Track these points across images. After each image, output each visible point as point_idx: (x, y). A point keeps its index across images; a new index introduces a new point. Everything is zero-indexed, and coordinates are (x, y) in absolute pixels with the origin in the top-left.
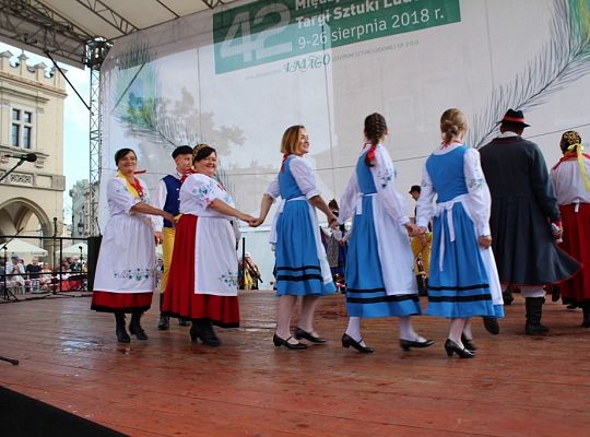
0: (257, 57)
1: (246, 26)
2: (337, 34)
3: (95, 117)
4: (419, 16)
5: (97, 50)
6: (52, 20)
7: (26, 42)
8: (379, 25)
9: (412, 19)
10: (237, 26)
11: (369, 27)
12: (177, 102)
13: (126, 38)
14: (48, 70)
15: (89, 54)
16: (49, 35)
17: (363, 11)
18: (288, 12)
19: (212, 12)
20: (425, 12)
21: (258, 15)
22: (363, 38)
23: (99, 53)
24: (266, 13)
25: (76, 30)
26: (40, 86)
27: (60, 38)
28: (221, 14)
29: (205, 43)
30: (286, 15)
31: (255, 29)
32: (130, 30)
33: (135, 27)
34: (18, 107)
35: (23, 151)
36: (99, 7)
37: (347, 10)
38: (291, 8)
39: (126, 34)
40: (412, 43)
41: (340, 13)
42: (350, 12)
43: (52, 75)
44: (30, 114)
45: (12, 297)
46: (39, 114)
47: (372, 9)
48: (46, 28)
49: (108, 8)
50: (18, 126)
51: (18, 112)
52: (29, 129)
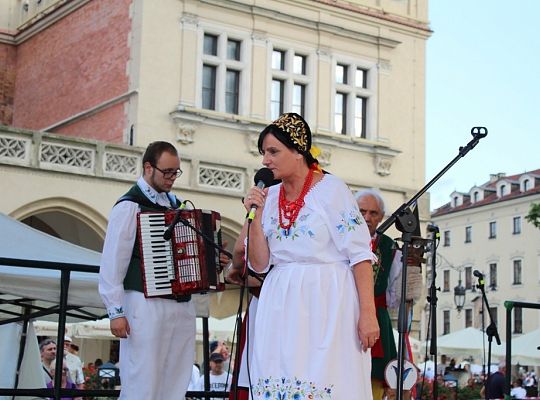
34: (346, 60)
35: (355, 143)
44: (365, 72)
46: (382, 71)
50: (345, 96)
51: (346, 68)
52: (365, 100)
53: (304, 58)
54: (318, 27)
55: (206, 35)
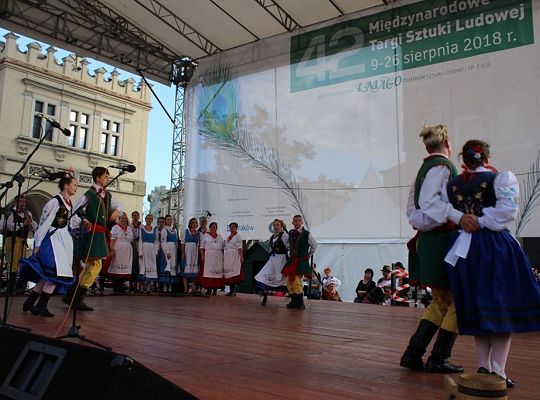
0: (331, 77)
1: (322, 48)
2: (410, 57)
3: (178, 130)
4: (491, 39)
5: (183, 69)
6: (145, 42)
7: (121, 61)
8: (450, 48)
9: (484, 42)
10: (313, 48)
11: (441, 50)
12: (252, 117)
13: (210, 58)
14: (137, 84)
15: (175, 72)
16: (142, 56)
17: (435, 35)
18: (362, 36)
19: (290, 35)
20: (496, 35)
21: (334, 38)
22: (435, 61)
23: (185, 71)
24: (341, 36)
25: (165, 51)
26: (128, 99)
27: (151, 58)
28: (298, 36)
29: (282, 63)
30: (360, 38)
31: (330, 51)
32: (214, 51)
33: (218, 48)
34: (109, 118)
35: (110, 158)
36: (187, 31)
37: (419, 33)
38: (365, 31)
39: (209, 55)
40: (483, 66)
41: (412, 37)
42: (422, 35)
43: (139, 89)
44: (118, 124)
45: (98, 292)
46: (126, 125)
47: (445, 33)
48: (140, 49)
49: (195, 32)
50: (107, 135)
51: (108, 122)
52: (117, 138)
53: (88, 116)
54: (95, 102)
55: (37, 102)
